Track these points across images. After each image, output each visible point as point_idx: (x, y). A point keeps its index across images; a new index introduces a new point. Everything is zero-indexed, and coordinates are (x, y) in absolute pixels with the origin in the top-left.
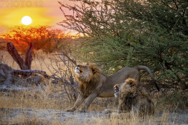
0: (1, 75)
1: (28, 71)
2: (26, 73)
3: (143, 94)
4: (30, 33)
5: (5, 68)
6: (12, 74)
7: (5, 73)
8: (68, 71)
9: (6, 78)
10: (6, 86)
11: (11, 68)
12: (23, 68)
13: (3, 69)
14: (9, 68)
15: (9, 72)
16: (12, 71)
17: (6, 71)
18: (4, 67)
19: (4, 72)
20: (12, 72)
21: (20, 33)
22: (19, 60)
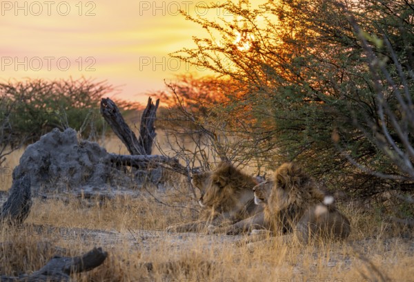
0: (84, 165)
1: (140, 159)
2: (136, 162)
3: (313, 196)
4: (207, 89)
5: (92, 151)
6: (107, 163)
7: (92, 161)
8: (199, 153)
9: (93, 172)
10: (91, 188)
11: (106, 151)
12: (134, 151)
13: (88, 152)
14: (100, 151)
15: (101, 159)
16: (107, 157)
17: (95, 157)
18: (90, 150)
19: (90, 158)
20: (107, 160)
21: (186, 90)
22: (126, 135)
